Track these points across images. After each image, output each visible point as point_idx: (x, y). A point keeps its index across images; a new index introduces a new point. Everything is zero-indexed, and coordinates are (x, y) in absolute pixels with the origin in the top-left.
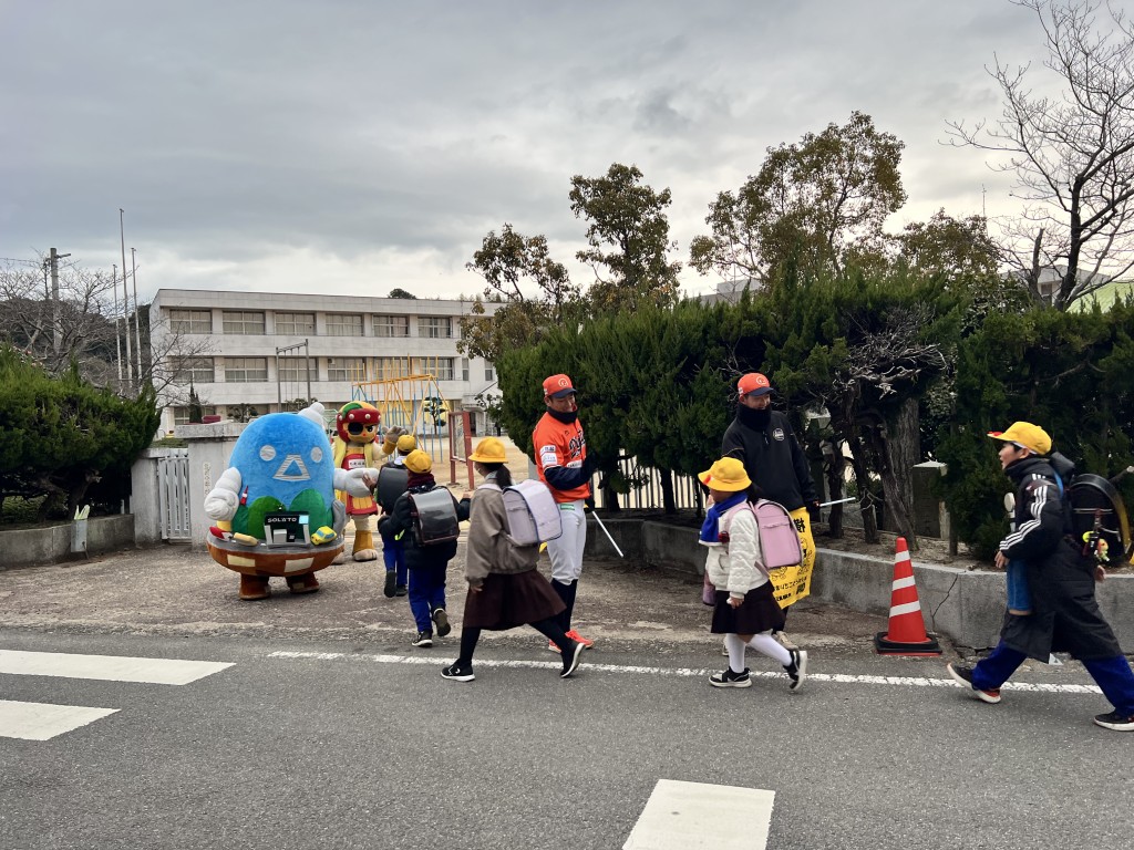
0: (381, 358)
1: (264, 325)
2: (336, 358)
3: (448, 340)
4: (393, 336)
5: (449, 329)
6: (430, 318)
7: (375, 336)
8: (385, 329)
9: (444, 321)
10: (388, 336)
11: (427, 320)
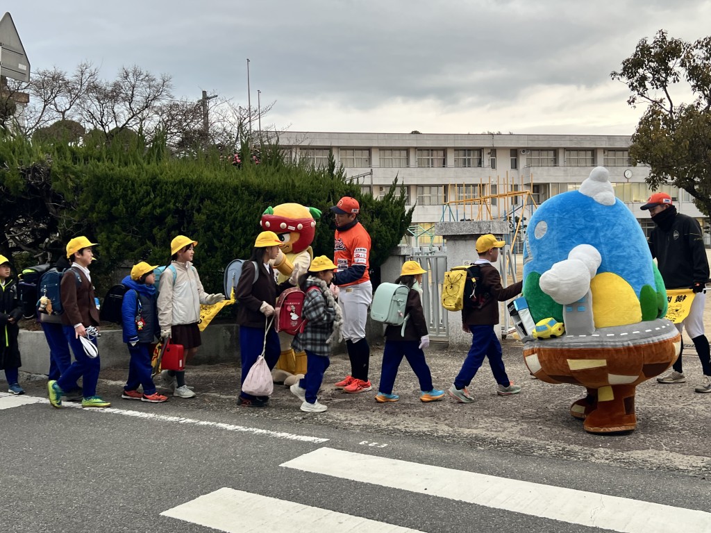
2: (386, 186)
3: (479, 168)
4: (432, 167)
5: (480, 159)
6: (465, 150)
7: (419, 167)
8: (426, 161)
9: (476, 153)
10: (429, 167)
11: (461, 153)
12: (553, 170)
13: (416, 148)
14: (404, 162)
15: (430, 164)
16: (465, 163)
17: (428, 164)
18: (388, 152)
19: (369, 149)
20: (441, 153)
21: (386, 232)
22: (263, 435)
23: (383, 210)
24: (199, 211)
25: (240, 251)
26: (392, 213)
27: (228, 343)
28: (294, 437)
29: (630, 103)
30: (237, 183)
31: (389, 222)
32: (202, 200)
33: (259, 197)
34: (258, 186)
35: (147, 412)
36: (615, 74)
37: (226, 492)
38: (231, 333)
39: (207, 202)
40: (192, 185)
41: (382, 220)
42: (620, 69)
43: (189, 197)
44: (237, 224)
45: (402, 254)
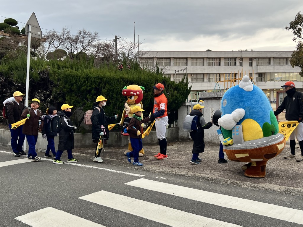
0: (210, 74)
1: (170, 63)
2: (194, 74)
3: (235, 66)
4: (214, 66)
5: (236, 62)
6: (229, 58)
7: (208, 66)
8: (211, 63)
9: (234, 59)
10: (213, 66)
11: (227, 59)
12: (268, 67)
13: (207, 57)
14: (202, 64)
15: (213, 64)
16: (229, 64)
17: (212, 64)
18: (194, 59)
19: (187, 58)
20: (218, 60)
21: (180, 96)
22: (121, 173)
23: (179, 87)
24: (104, 88)
25: (120, 104)
26: (182, 89)
27: (116, 139)
28: (133, 174)
29: (293, 40)
30: (119, 78)
31: (181, 92)
32: (105, 84)
33: (127, 83)
34: (127, 78)
35: (81, 164)
36: (286, 28)
37: (103, 192)
38: (117, 135)
39: (107, 85)
40: (101, 78)
41: (178, 91)
42: (289, 26)
43: (100, 83)
44: (119, 93)
45: (187, 105)
